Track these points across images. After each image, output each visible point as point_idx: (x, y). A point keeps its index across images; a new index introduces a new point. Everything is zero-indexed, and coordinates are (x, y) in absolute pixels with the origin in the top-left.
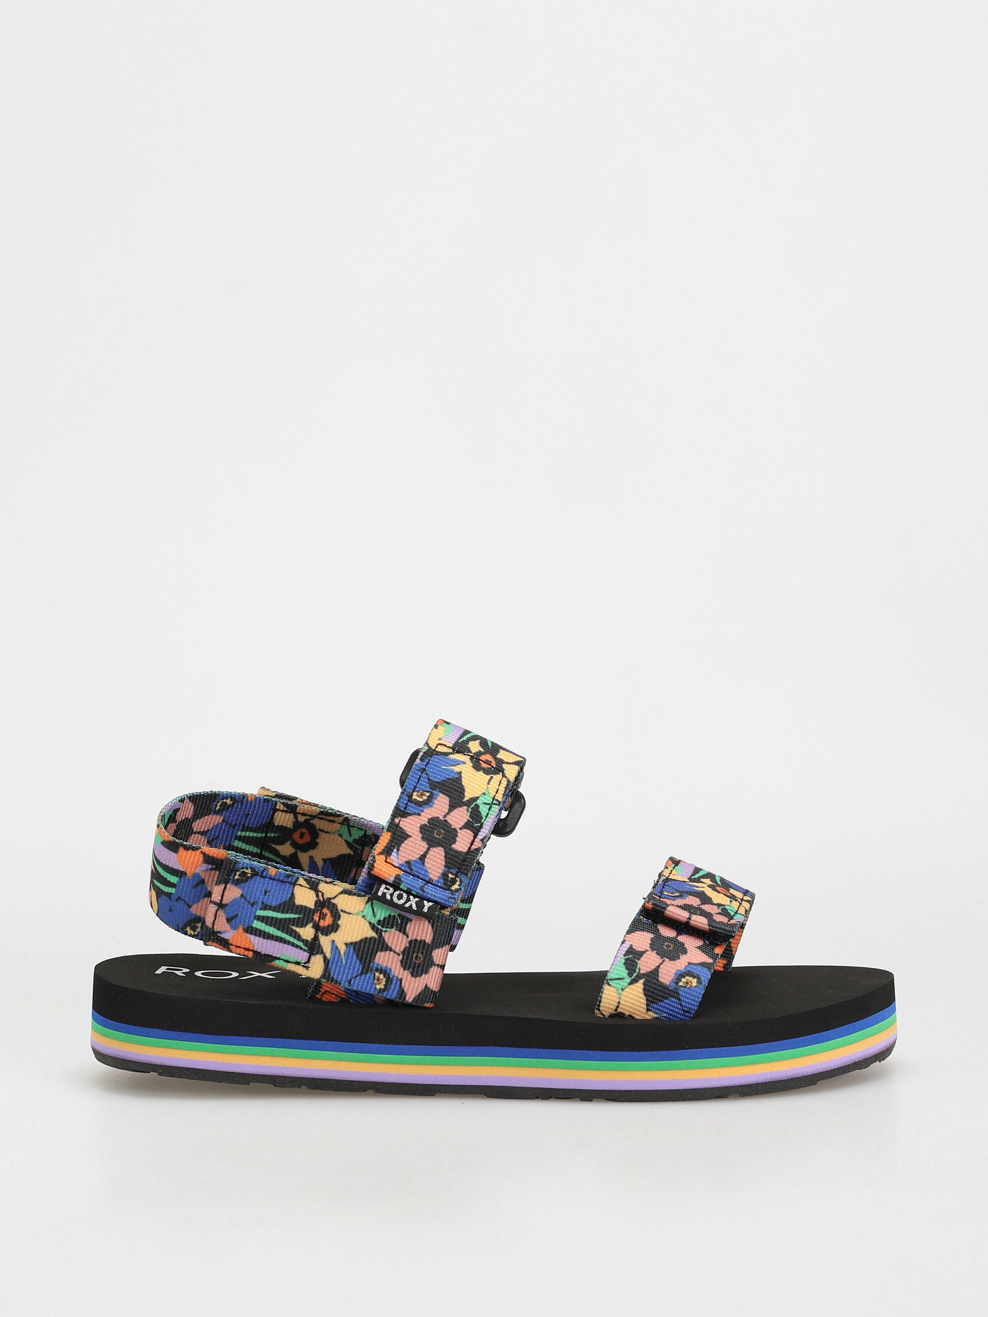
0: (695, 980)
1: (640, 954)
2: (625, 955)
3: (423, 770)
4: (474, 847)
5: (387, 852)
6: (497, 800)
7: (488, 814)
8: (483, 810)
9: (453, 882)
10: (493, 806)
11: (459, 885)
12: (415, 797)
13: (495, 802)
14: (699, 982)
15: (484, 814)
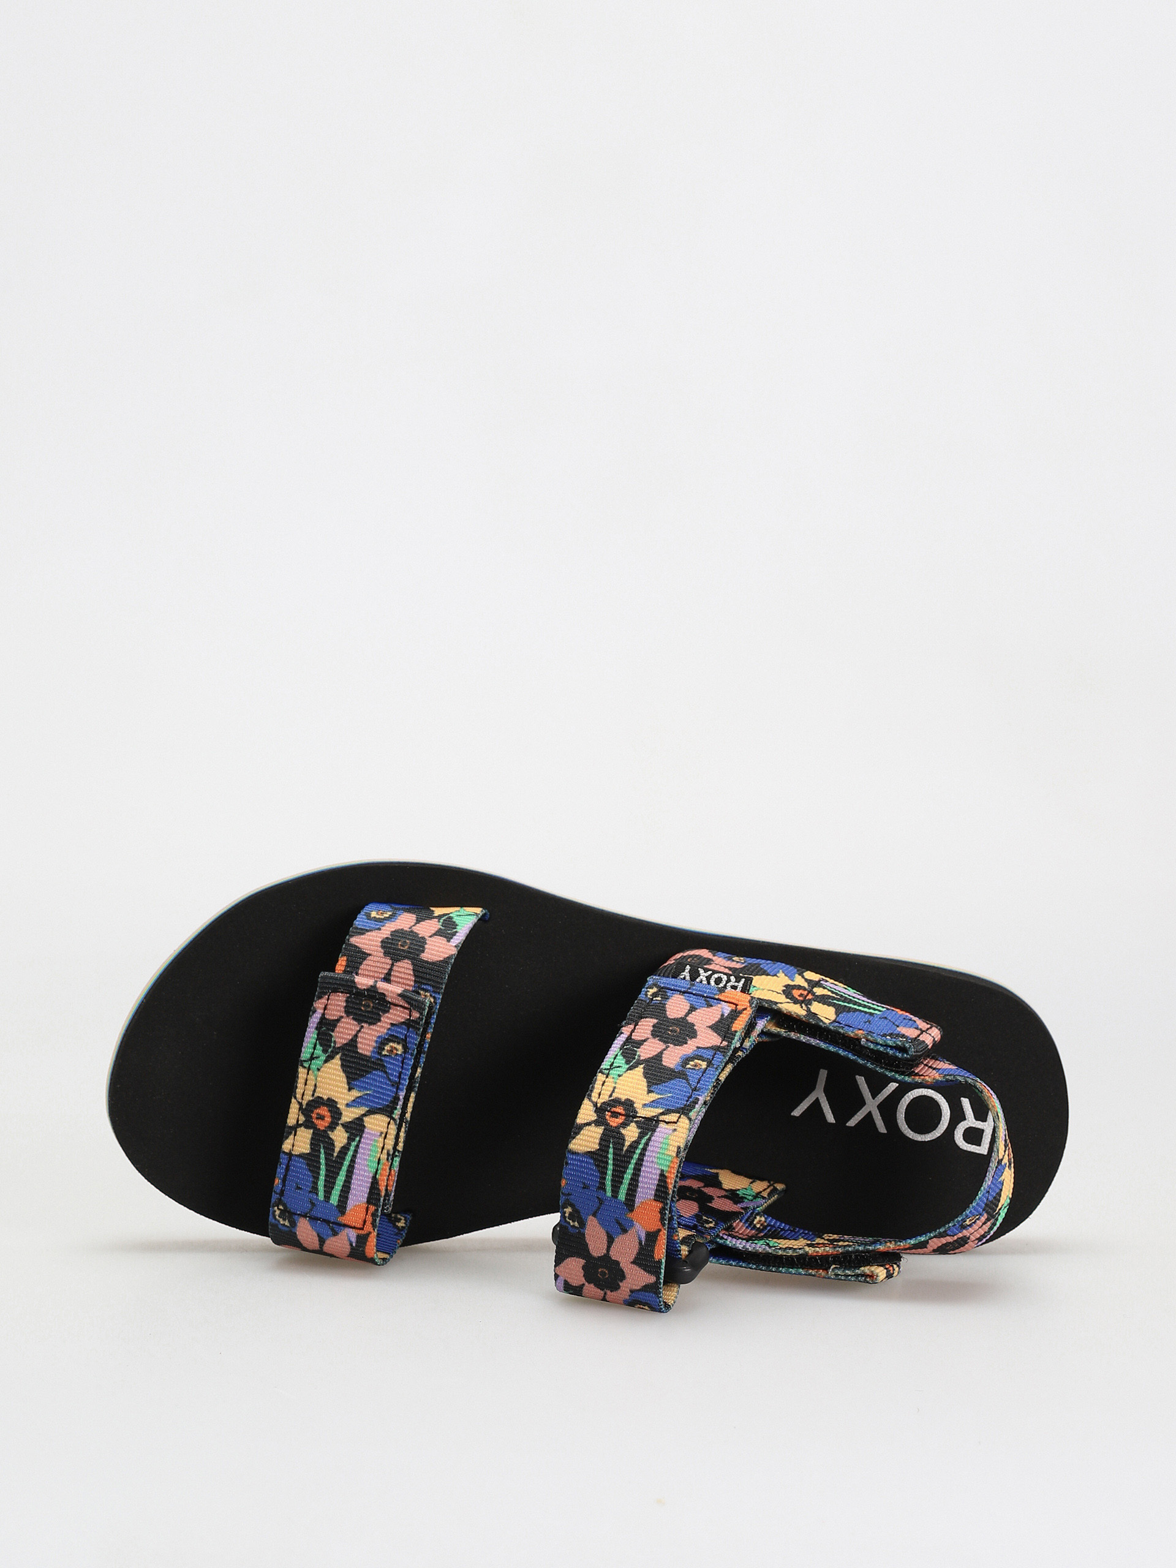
0: (372, 916)
1: (439, 933)
2: (456, 932)
3: (695, 1089)
4: (632, 1026)
5: (735, 1014)
6: (603, 1073)
7: (615, 1058)
8: (620, 1061)
9: (655, 995)
10: (609, 1067)
11: (648, 991)
12: (704, 1065)
13: (607, 1072)
14: (368, 916)
15: (620, 1057)
